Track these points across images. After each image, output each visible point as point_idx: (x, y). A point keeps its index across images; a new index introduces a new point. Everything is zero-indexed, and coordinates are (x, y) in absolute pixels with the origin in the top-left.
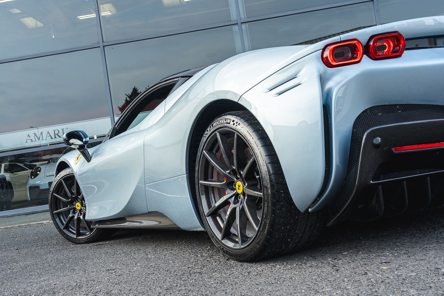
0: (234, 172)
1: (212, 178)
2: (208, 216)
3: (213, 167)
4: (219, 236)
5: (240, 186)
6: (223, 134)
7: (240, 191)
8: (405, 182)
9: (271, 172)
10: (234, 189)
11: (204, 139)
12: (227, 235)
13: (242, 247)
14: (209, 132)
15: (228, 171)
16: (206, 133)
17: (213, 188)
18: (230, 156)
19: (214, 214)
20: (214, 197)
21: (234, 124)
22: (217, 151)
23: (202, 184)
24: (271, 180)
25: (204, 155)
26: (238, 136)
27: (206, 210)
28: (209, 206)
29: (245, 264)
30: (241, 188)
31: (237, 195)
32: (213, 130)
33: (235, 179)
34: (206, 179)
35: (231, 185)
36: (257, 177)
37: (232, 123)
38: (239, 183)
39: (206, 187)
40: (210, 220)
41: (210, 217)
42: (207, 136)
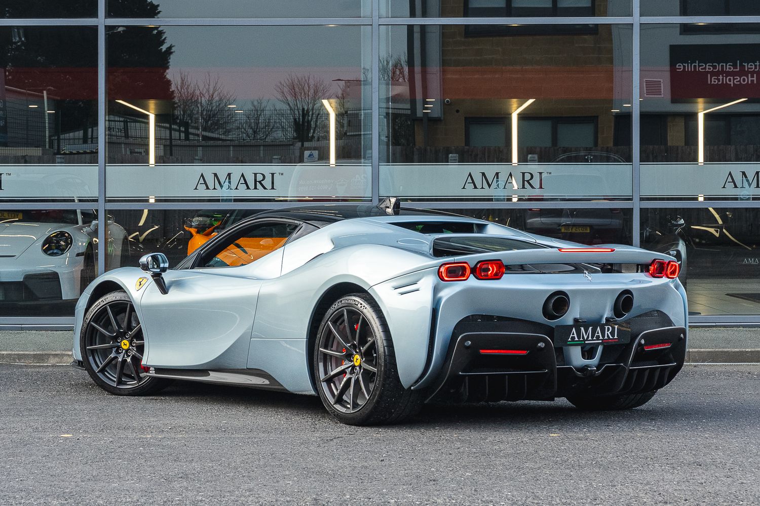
0: (354, 347)
1: (332, 347)
2: (323, 382)
3: (334, 337)
4: (332, 401)
5: (357, 359)
6: (349, 312)
7: (357, 364)
8: (507, 376)
9: (387, 353)
10: (352, 361)
11: (330, 311)
12: (340, 400)
13: (352, 412)
14: (336, 306)
15: (349, 345)
16: (333, 306)
17: (331, 356)
18: (353, 331)
19: (330, 380)
20: (331, 366)
21: (361, 307)
22: (340, 324)
23: (321, 351)
24: (385, 360)
25: (328, 325)
26: (363, 317)
27: (322, 376)
28: (326, 373)
29: (353, 427)
30: (359, 361)
31: (353, 367)
32: (341, 306)
33: (355, 353)
34: (326, 348)
35: (349, 357)
36: (375, 355)
37: (359, 306)
38: (357, 357)
39: (325, 355)
40: (324, 385)
41: (325, 383)
42: (334, 310)
